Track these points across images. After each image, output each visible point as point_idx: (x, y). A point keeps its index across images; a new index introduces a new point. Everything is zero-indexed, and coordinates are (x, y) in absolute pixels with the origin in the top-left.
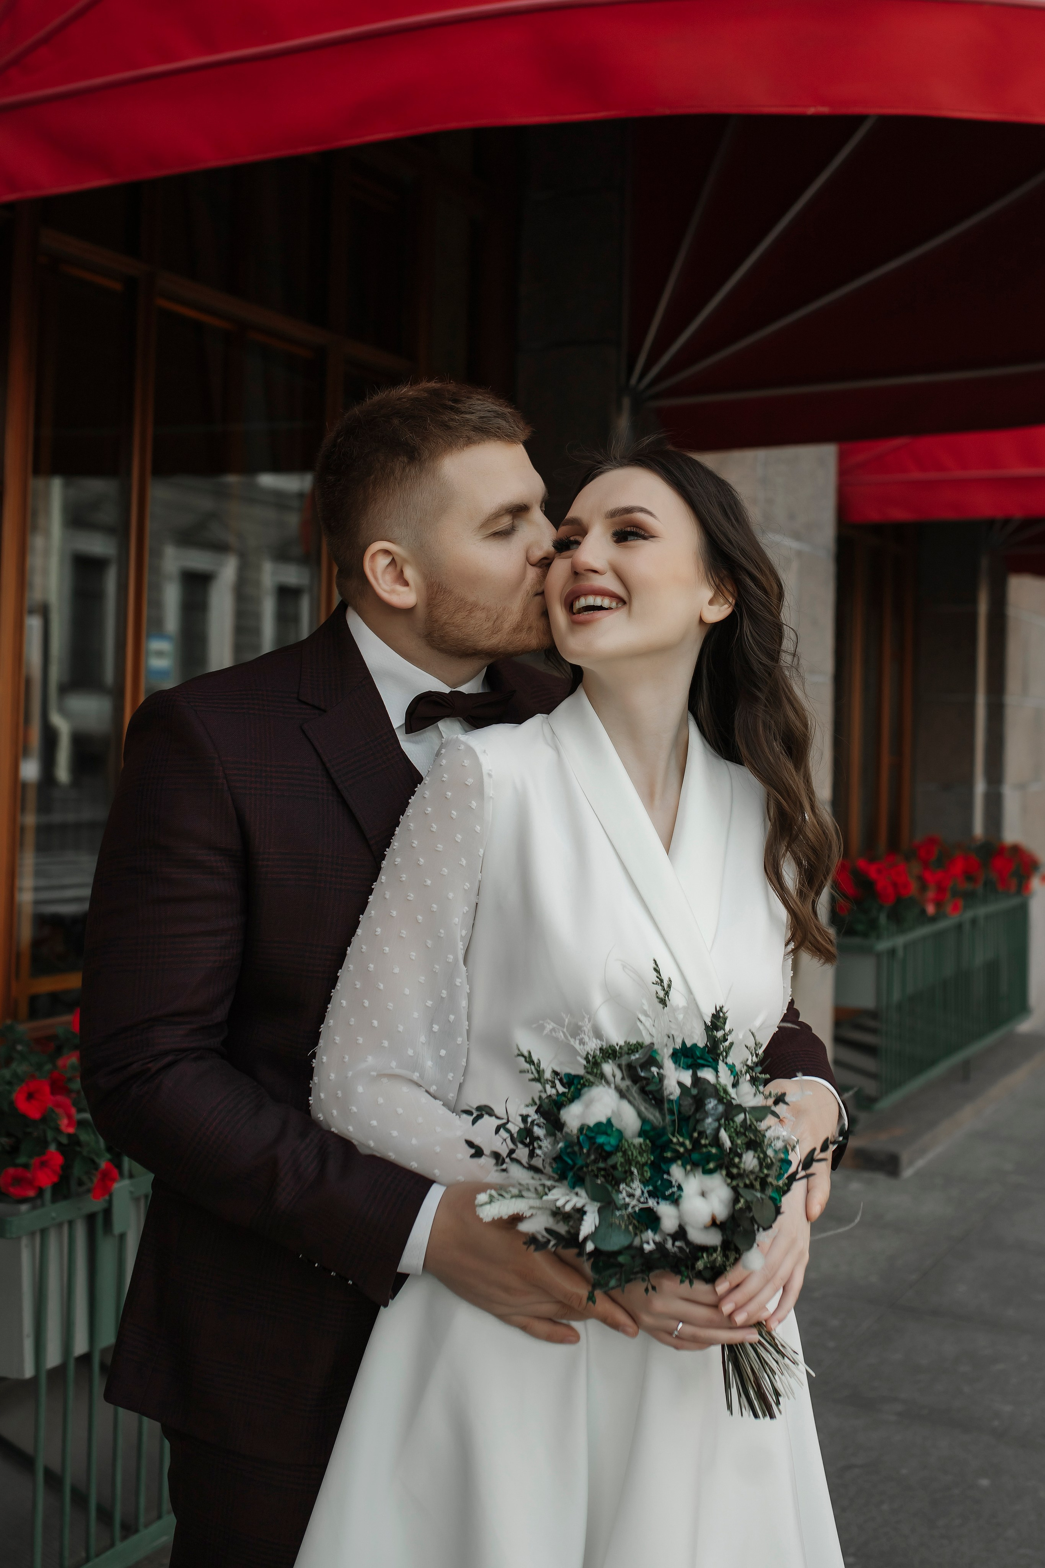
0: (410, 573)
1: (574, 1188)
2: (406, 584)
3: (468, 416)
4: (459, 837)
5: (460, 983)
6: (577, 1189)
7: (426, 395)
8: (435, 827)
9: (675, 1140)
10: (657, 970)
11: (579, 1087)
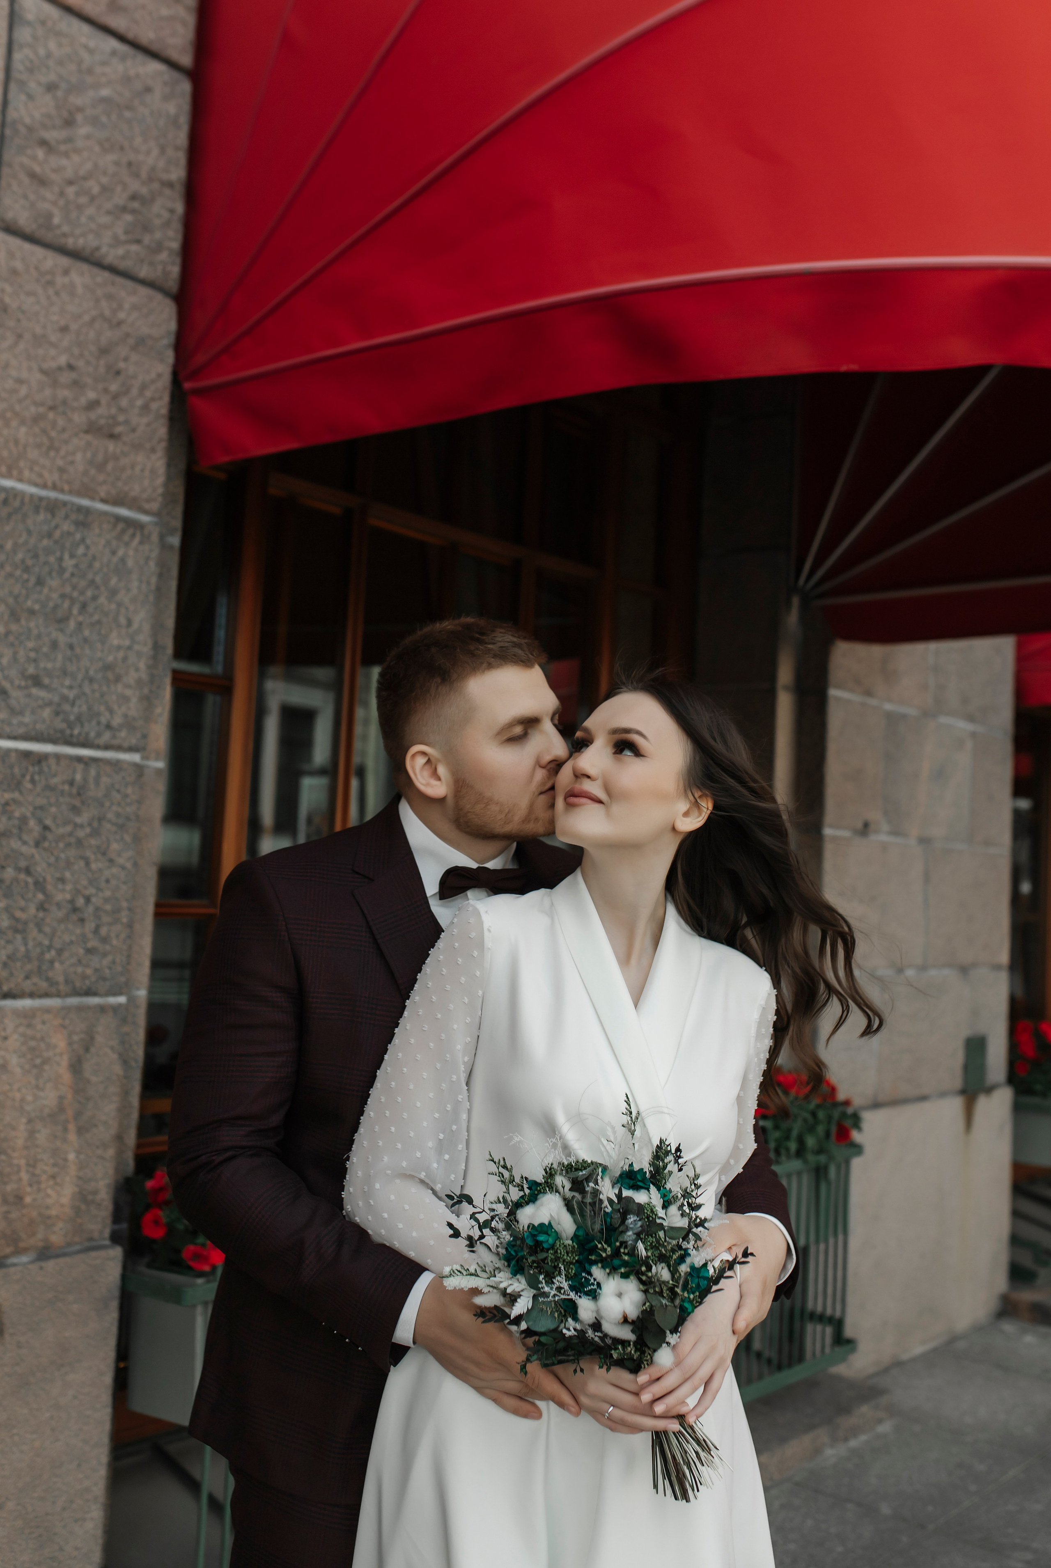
0: (442, 770)
1: (515, 1275)
2: (439, 779)
3: (490, 646)
4: (463, 980)
5: (462, 1099)
6: (518, 1276)
7: (460, 629)
8: (445, 971)
9: (599, 1246)
10: (628, 1102)
11: (536, 1192)
